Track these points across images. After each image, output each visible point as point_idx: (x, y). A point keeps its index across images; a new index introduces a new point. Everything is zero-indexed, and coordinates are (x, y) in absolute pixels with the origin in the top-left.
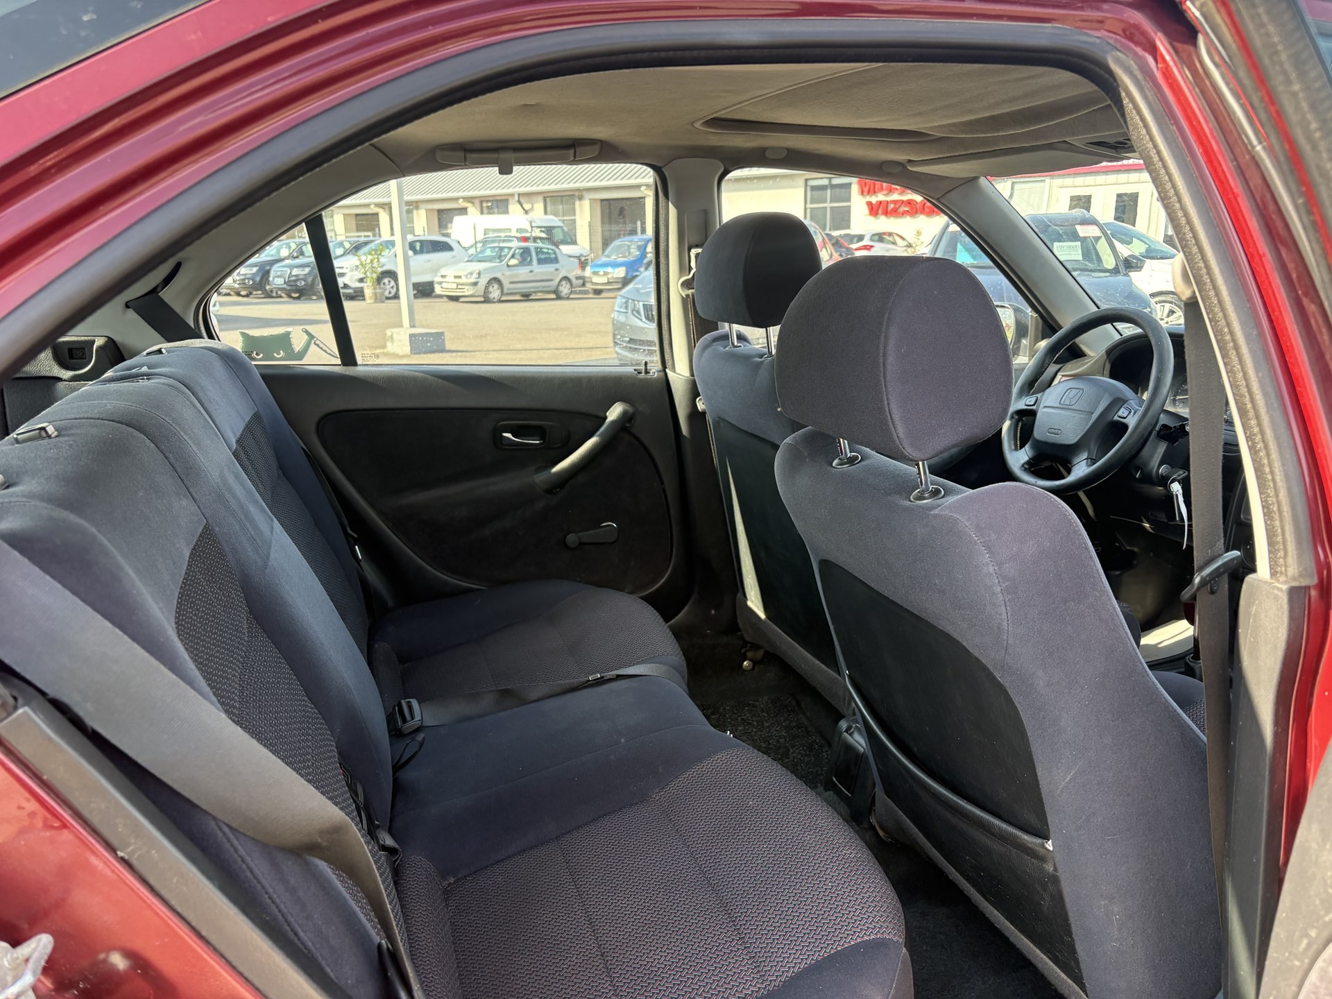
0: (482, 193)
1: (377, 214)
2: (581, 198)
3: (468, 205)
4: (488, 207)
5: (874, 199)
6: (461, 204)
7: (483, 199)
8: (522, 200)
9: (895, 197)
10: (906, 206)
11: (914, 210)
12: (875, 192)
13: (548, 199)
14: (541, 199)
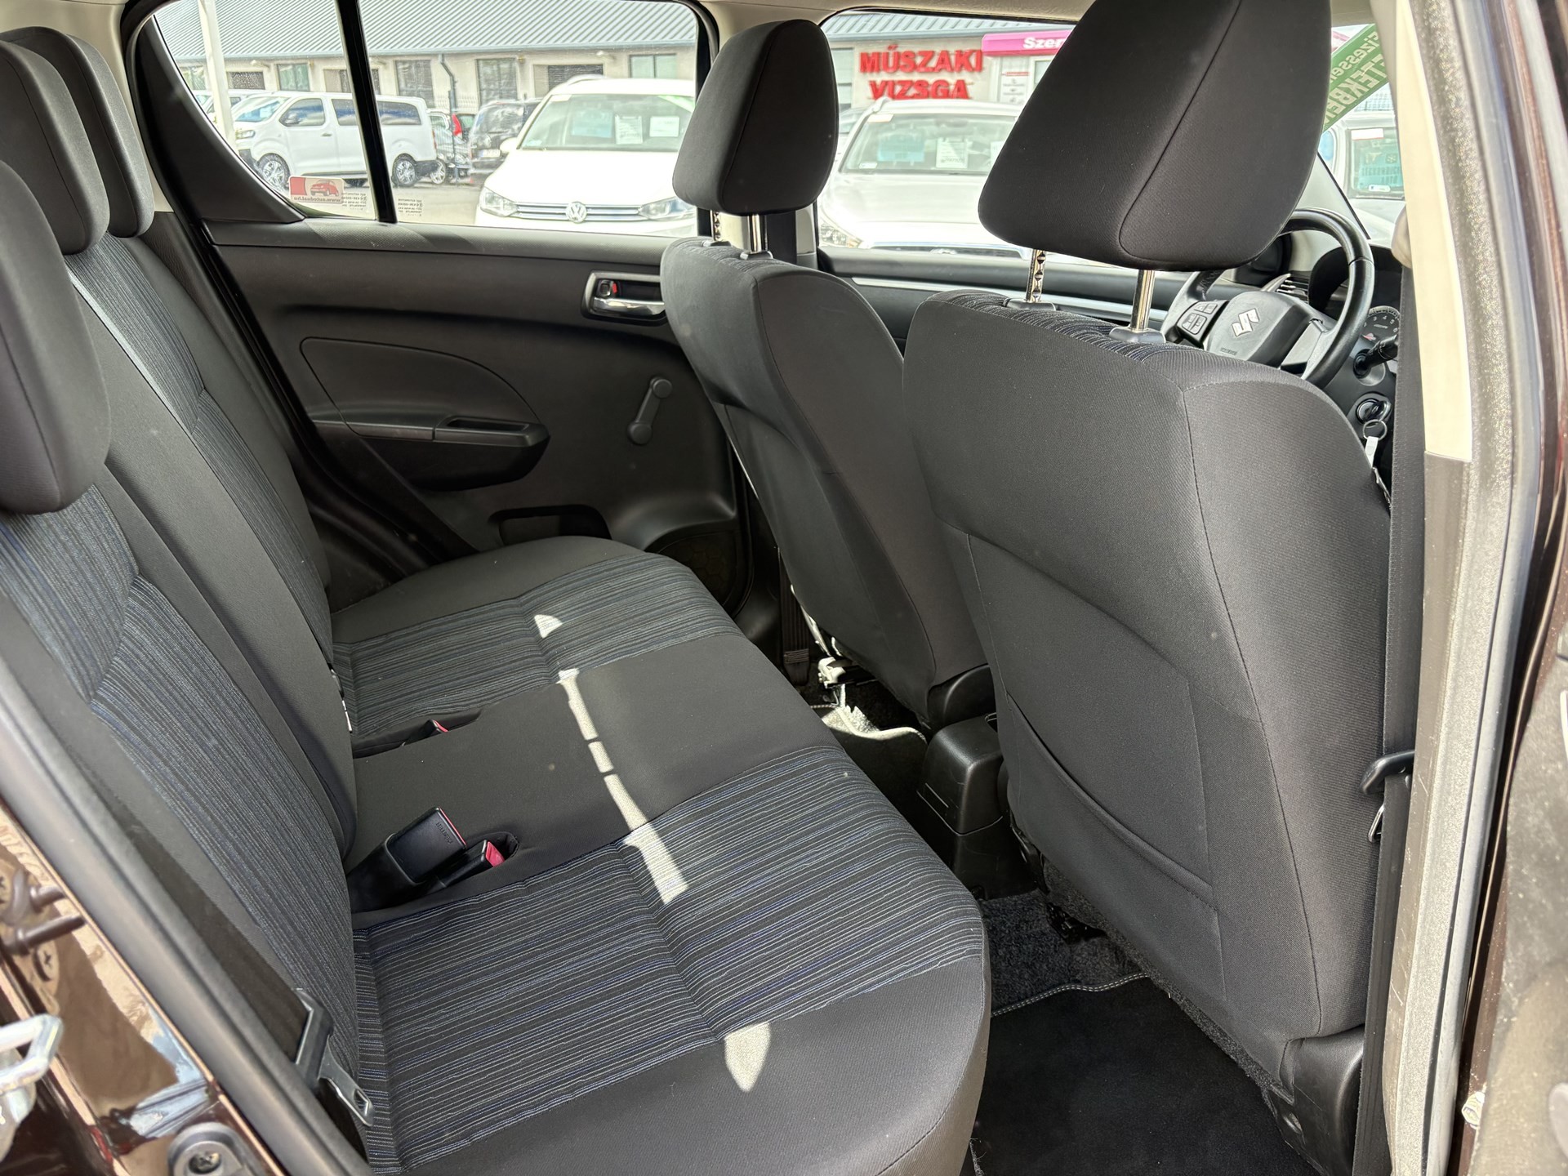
0: (396, 50)
1: (261, 73)
2: (522, 63)
3: (381, 67)
4: (404, 69)
5: (881, 77)
7: (398, 59)
8: (447, 62)
9: (901, 76)
10: (916, 88)
11: (925, 94)
12: (879, 70)
13: (481, 62)
14: (470, 65)
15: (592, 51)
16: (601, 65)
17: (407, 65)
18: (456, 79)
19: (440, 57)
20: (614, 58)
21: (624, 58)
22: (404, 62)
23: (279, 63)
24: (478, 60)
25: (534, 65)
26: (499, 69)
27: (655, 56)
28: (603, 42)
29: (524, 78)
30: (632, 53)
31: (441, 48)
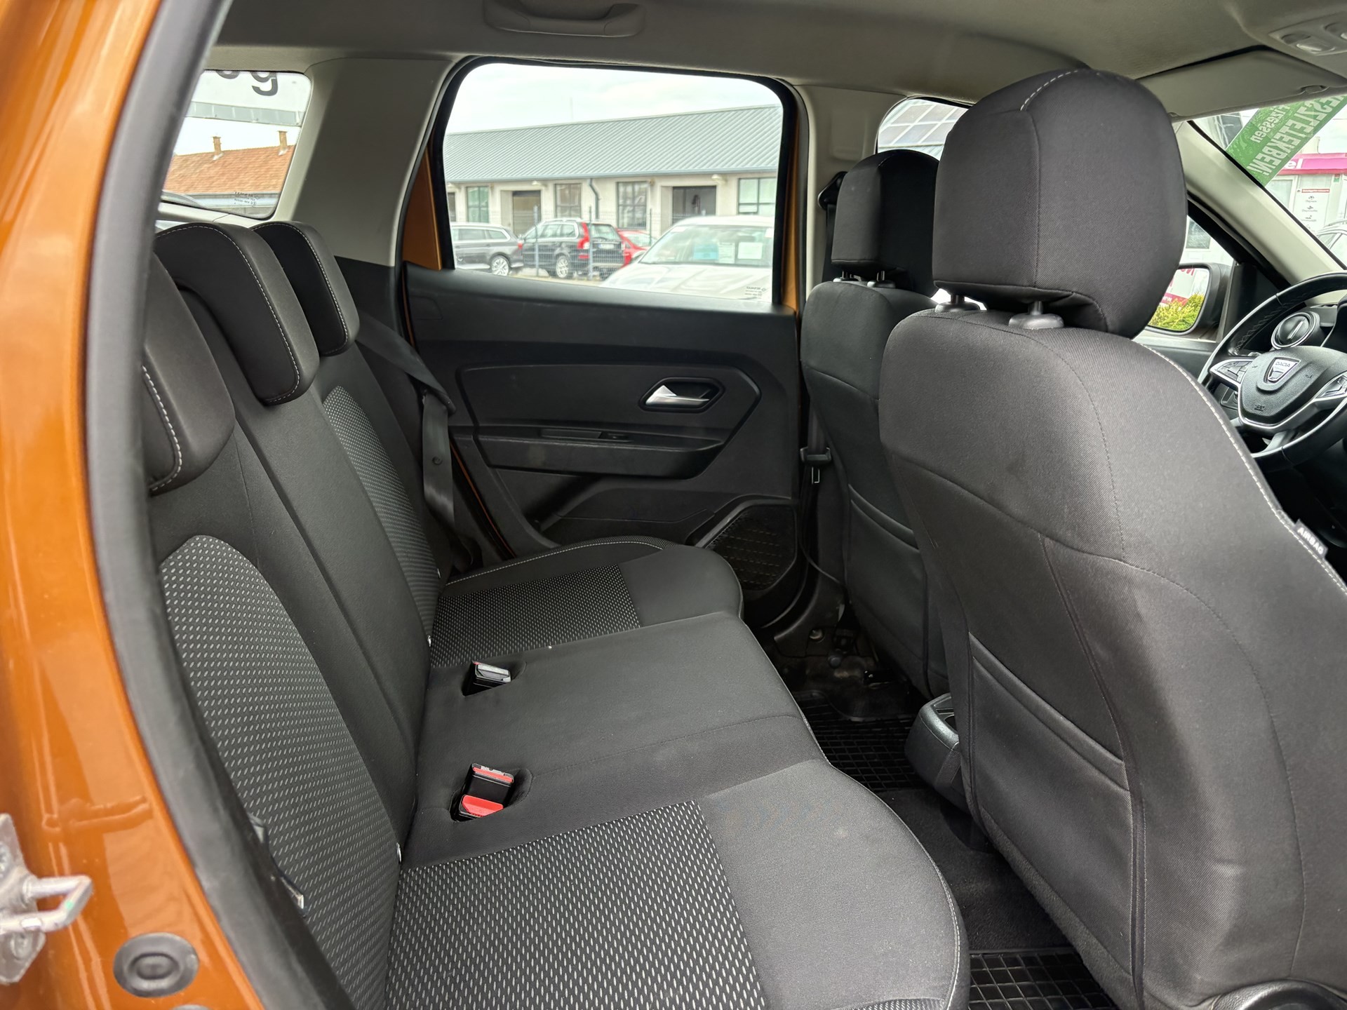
15: (709, 175)
16: (714, 187)
17: (563, 187)
18: (601, 197)
19: (588, 181)
20: (725, 180)
21: (734, 182)
22: (561, 185)
23: (467, 185)
24: (618, 183)
25: (662, 187)
26: (633, 190)
27: (759, 179)
28: (719, 168)
29: (653, 197)
30: (741, 176)
31: (590, 173)
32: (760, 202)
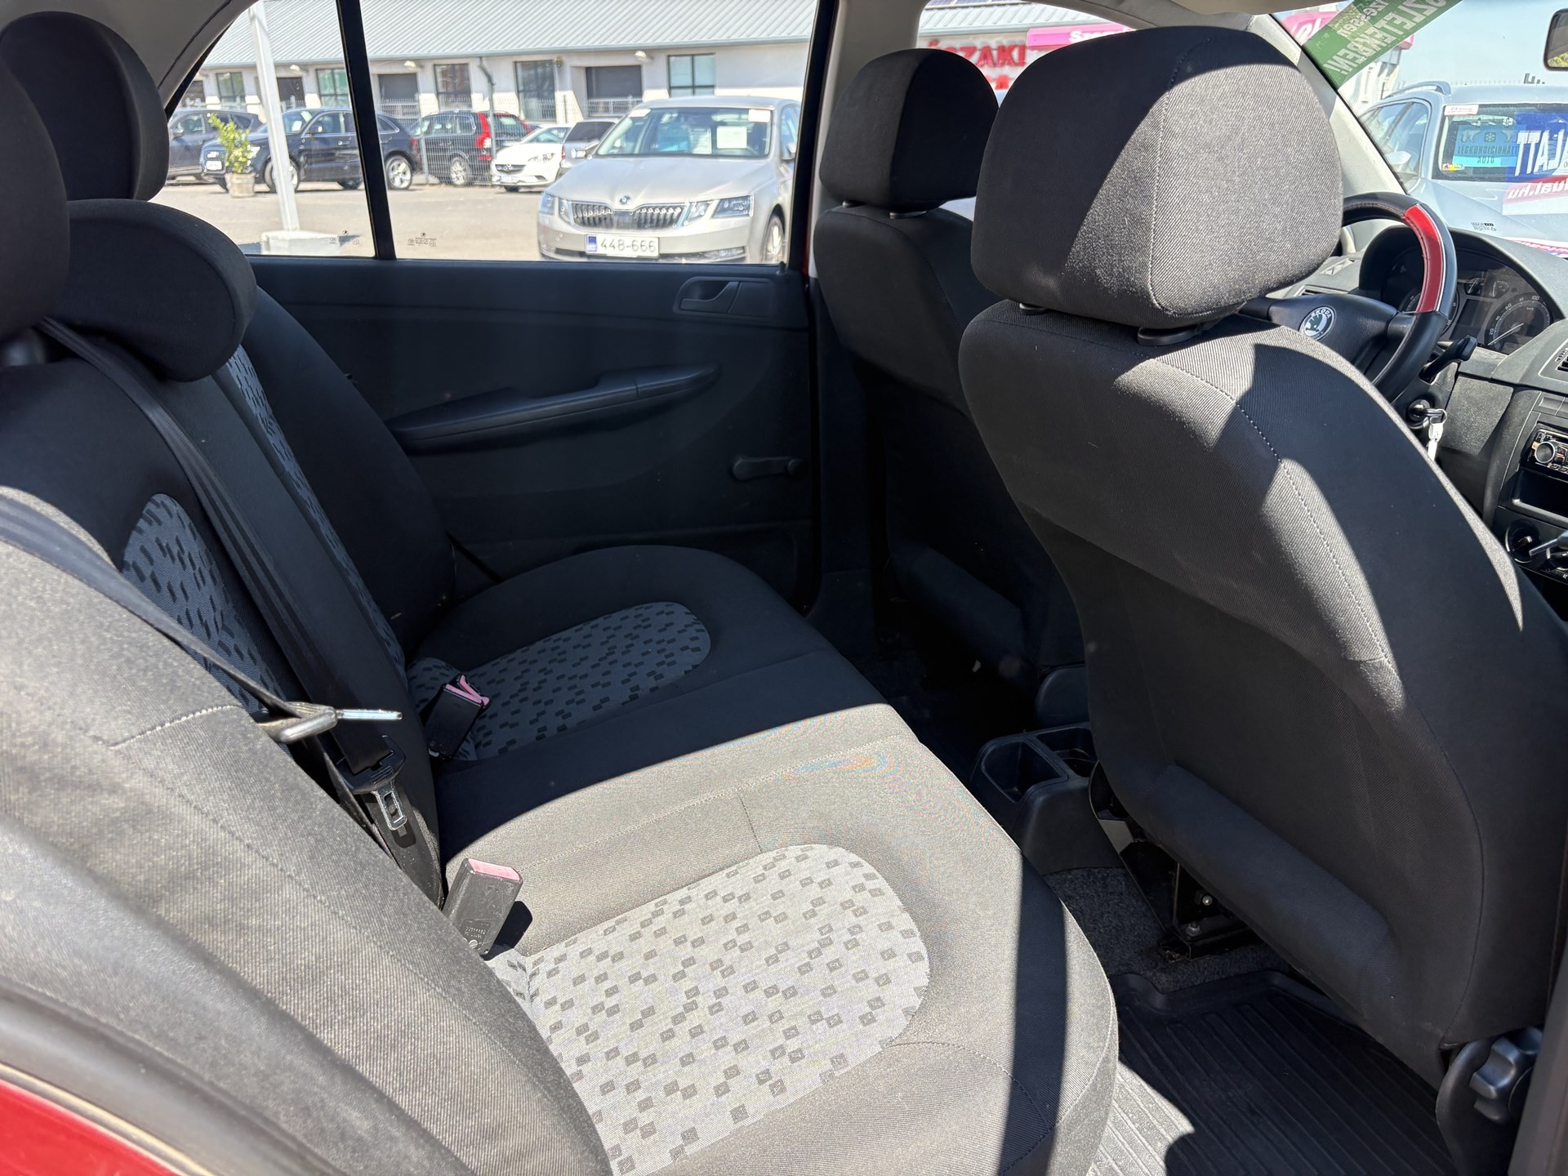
0: (434, 53)
1: (299, 79)
2: (560, 64)
3: (418, 70)
4: (443, 74)
6: (410, 66)
7: (436, 62)
8: (485, 63)
13: (519, 65)
14: (508, 66)
15: (631, 51)
16: (637, 69)
17: (445, 69)
18: (495, 80)
19: (478, 59)
20: (652, 58)
21: (661, 60)
22: (441, 65)
23: (317, 67)
24: (515, 63)
25: (572, 67)
26: (536, 72)
27: (692, 56)
28: (642, 43)
29: (562, 81)
30: (670, 53)
31: (479, 50)
32: (697, 84)
